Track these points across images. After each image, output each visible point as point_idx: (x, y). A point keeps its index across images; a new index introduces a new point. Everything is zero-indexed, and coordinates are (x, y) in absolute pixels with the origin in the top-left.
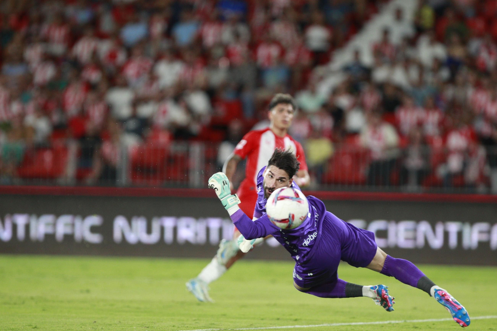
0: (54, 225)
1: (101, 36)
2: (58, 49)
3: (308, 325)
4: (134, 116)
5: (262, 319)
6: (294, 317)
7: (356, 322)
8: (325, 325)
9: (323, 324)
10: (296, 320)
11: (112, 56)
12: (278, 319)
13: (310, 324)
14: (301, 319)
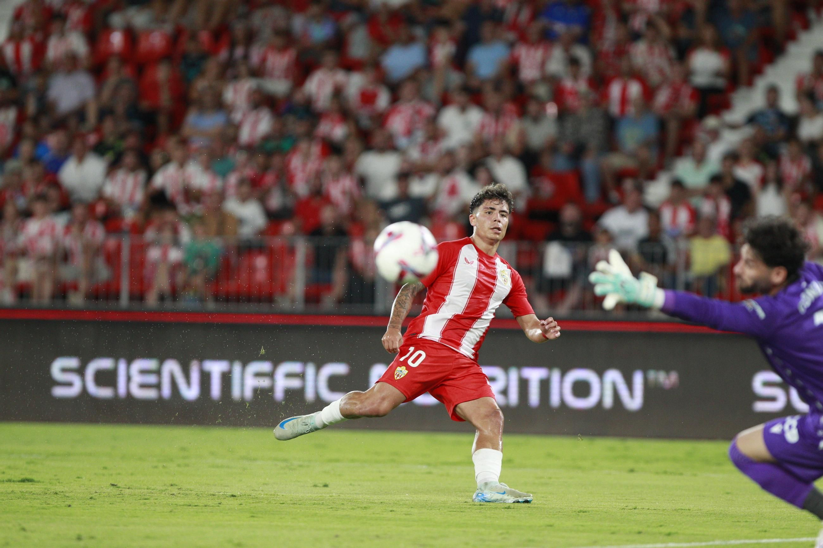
0: (271, 375)
1: (350, 66)
2: (278, 86)
3: (690, 542)
4: (404, 197)
5: (613, 533)
6: (664, 530)
7: (769, 538)
8: (717, 542)
9: (713, 540)
10: (669, 534)
11: (368, 98)
12: (640, 533)
13: (693, 541)
14: (677, 533)
